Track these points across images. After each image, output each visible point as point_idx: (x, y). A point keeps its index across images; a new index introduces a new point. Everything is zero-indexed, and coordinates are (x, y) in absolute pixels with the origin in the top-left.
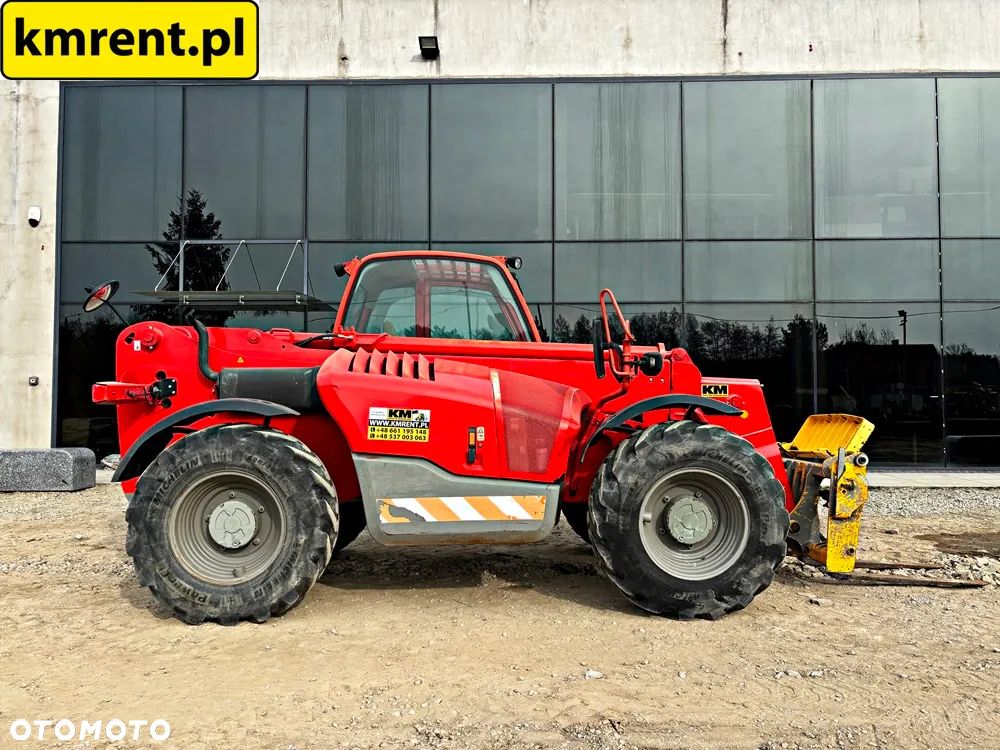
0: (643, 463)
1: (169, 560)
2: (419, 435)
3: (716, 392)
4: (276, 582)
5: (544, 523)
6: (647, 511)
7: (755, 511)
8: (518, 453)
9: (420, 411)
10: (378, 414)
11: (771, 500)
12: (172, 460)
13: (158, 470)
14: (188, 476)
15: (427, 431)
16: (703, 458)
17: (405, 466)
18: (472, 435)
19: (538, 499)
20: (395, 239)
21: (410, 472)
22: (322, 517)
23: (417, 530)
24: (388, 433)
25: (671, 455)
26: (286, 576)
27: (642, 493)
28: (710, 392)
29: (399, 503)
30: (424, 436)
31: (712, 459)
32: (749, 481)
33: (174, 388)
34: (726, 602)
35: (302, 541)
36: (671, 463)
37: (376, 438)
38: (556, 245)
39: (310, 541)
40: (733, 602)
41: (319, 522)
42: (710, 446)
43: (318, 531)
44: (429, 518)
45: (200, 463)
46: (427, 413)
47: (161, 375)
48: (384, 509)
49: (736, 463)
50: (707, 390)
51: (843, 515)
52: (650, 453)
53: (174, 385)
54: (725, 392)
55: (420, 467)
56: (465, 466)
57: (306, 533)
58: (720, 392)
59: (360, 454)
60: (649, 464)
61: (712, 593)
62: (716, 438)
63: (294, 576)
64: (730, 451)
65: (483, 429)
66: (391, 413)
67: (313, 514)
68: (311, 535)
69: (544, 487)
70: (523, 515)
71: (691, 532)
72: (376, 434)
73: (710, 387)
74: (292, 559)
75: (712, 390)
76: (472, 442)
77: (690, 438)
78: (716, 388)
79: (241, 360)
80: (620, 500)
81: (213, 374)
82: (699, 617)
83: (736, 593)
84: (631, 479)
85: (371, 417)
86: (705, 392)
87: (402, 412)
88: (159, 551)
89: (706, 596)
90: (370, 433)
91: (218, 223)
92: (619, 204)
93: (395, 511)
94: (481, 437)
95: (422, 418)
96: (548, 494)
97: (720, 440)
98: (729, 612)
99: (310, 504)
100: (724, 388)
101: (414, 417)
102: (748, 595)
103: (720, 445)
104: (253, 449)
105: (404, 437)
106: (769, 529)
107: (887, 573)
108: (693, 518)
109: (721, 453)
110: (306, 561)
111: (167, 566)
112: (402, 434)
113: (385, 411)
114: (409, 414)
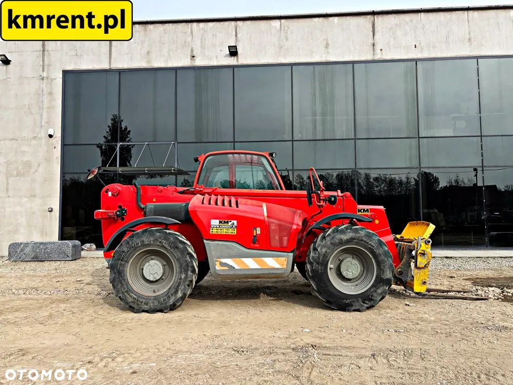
0: (329, 243)
1: (127, 286)
2: (232, 231)
3: (364, 212)
4: (172, 295)
5: (286, 269)
6: (331, 264)
7: (379, 263)
8: (275, 240)
9: (233, 221)
10: (215, 222)
11: (386, 259)
12: (128, 243)
13: (122, 247)
14: (135, 250)
15: (236, 230)
16: (355, 241)
17: (226, 245)
18: (255, 231)
19: (284, 259)
20: (218, 141)
21: (228, 247)
22: (191, 267)
23: (231, 273)
24: (219, 231)
25: (342, 240)
26: (176, 292)
27: (329, 256)
29: (224, 261)
30: (235, 232)
31: (359, 241)
32: (375, 250)
33: (126, 212)
34: (366, 304)
35: (183, 277)
36: (341, 243)
37: (214, 233)
38: (294, 142)
39: (186, 277)
40: (370, 304)
41: (190, 269)
42: (358, 235)
43: (190, 273)
44: (237, 267)
45: (140, 244)
46: (235, 222)
47: (120, 207)
48: (218, 263)
49: (370, 243)
50: (359, 211)
51: (420, 266)
52: (332, 239)
53: (126, 211)
54: (368, 212)
55: (232, 245)
56: (252, 245)
57: (185, 274)
58: (366, 212)
59: (207, 240)
60: (331, 243)
61: (360, 300)
62: (361, 232)
63: (179, 292)
64: (367, 238)
65: (259, 229)
66: (220, 222)
67: (187, 265)
68: (187, 275)
69: (286, 254)
70: (277, 266)
71: (351, 273)
72: (214, 231)
73: (361, 210)
74: (179, 285)
75: (362, 211)
76: (255, 234)
77: (349, 232)
78: (364, 210)
79: (154, 200)
80: (319, 259)
81: (143, 206)
82: (355, 310)
83: (370, 300)
84: (324, 250)
85: (212, 224)
86: (359, 212)
87: (225, 222)
88: (123, 281)
89: (358, 301)
90: (211, 231)
91: (130, 131)
92: (324, 122)
93: (222, 264)
94: (259, 232)
95: (233, 224)
96: (288, 257)
97: (363, 233)
98: (368, 308)
99: (186, 261)
100: (367, 210)
101: (230, 223)
102: (376, 301)
103: (362, 235)
104: (162, 238)
106: (385, 272)
107: (445, 294)
108: (352, 267)
109: (363, 239)
110: (185, 286)
111: (126, 287)
112: (225, 231)
113: (218, 221)
114: (228, 222)
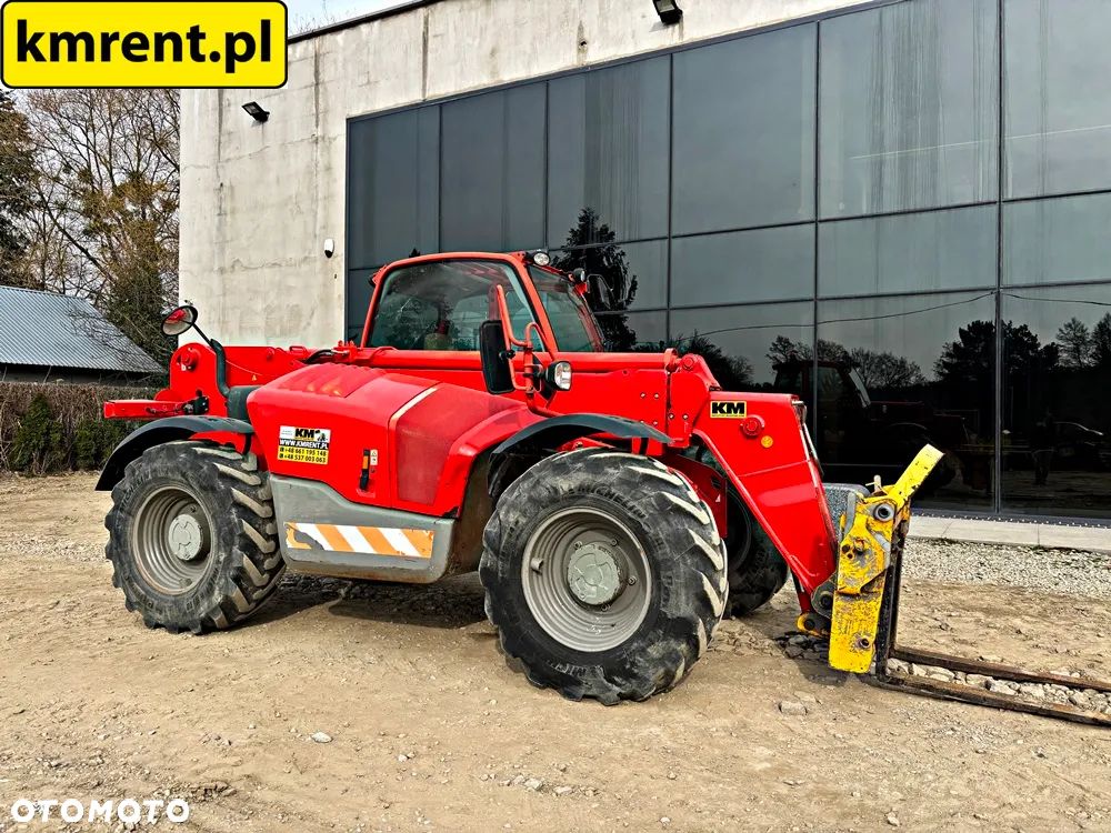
0: (525, 498)
1: (130, 566)
2: (320, 456)
3: (729, 411)
4: (202, 596)
5: (431, 561)
7: (656, 567)
9: (322, 431)
10: (287, 432)
11: (677, 557)
12: (134, 472)
13: (125, 484)
14: (143, 488)
15: (327, 452)
16: (591, 495)
17: (306, 489)
18: (366, 458)
19: (426, 533)
20: (633, 238)
21: (310, 494)
22: (240, 535)
23: (316, 558)
24: (294, 454)
25: (556, 490)
26: (210, 591)
27: (524, 536)
28: (722, 412)
29: (303, 528)
31: (605, 496)
32: (646, 528)
33: (207, 406)
34: (619, 685)
35: (222, 559)
36: (555, 500)
37: (284, 459)
38: (821, 225)
39: (229, 559)
40: (628, 687)
41: (237, 540)
42: (600, 480)
43: (236, 549)
44: (327, 547)
45: (150, 477)
46: (327, 433)
47: (199, 393)
48: (290, 533)
49: (631, 504)
50: (717, 408)
51: (848, 589)
52: (534, 487)
53: (207, 402)
54: (742, 412)
55: (319, 491)
56: (359, 491)
57: (226, 551)
58: (736, 412)
59: (276, 474)
60: (531, 499)
61: (600, 670)
62: (611, 471)
63: (216, 592)
64: (626, 488)
65: (376, 452)
66: (298, 433)
67: (231, 532)
68: (230, 554)
69: (432, 520)
70: (411, 551)
71: (594, 589)
72: (285, 454)
73: (722, 405)
74: (215, 576)
75: (725, 408)
76: (365, 467)
77: (579, 470)
78: (730, 406)
79: (254, 378)
80: (500, 542)
82: (586, 697)
83: (629, 675)
84: (512, 518)
85: (282, 436)
86: (715, 412)
87: (306, 431)
88: (122, 555)
89: (593, 672)
90: (279, 453)
93: (301, 537)
94: (374, 462)
95: (323, 438)
96: (435, 529)
97: (614, 474)
98: (622, 697)
99: (229, 522)
100: (741, 406)
101: (317, 436)
102: (647, 680)
103: (613, 479)
104: (188, 465)
105: (307, 458)
106: (673, 596)
108: (596, 569)
109: (613, 490)
110: (226, 579)
111: (128, 570)
112: (305, 455)
113: (293, 430)
114: (312, 434)
